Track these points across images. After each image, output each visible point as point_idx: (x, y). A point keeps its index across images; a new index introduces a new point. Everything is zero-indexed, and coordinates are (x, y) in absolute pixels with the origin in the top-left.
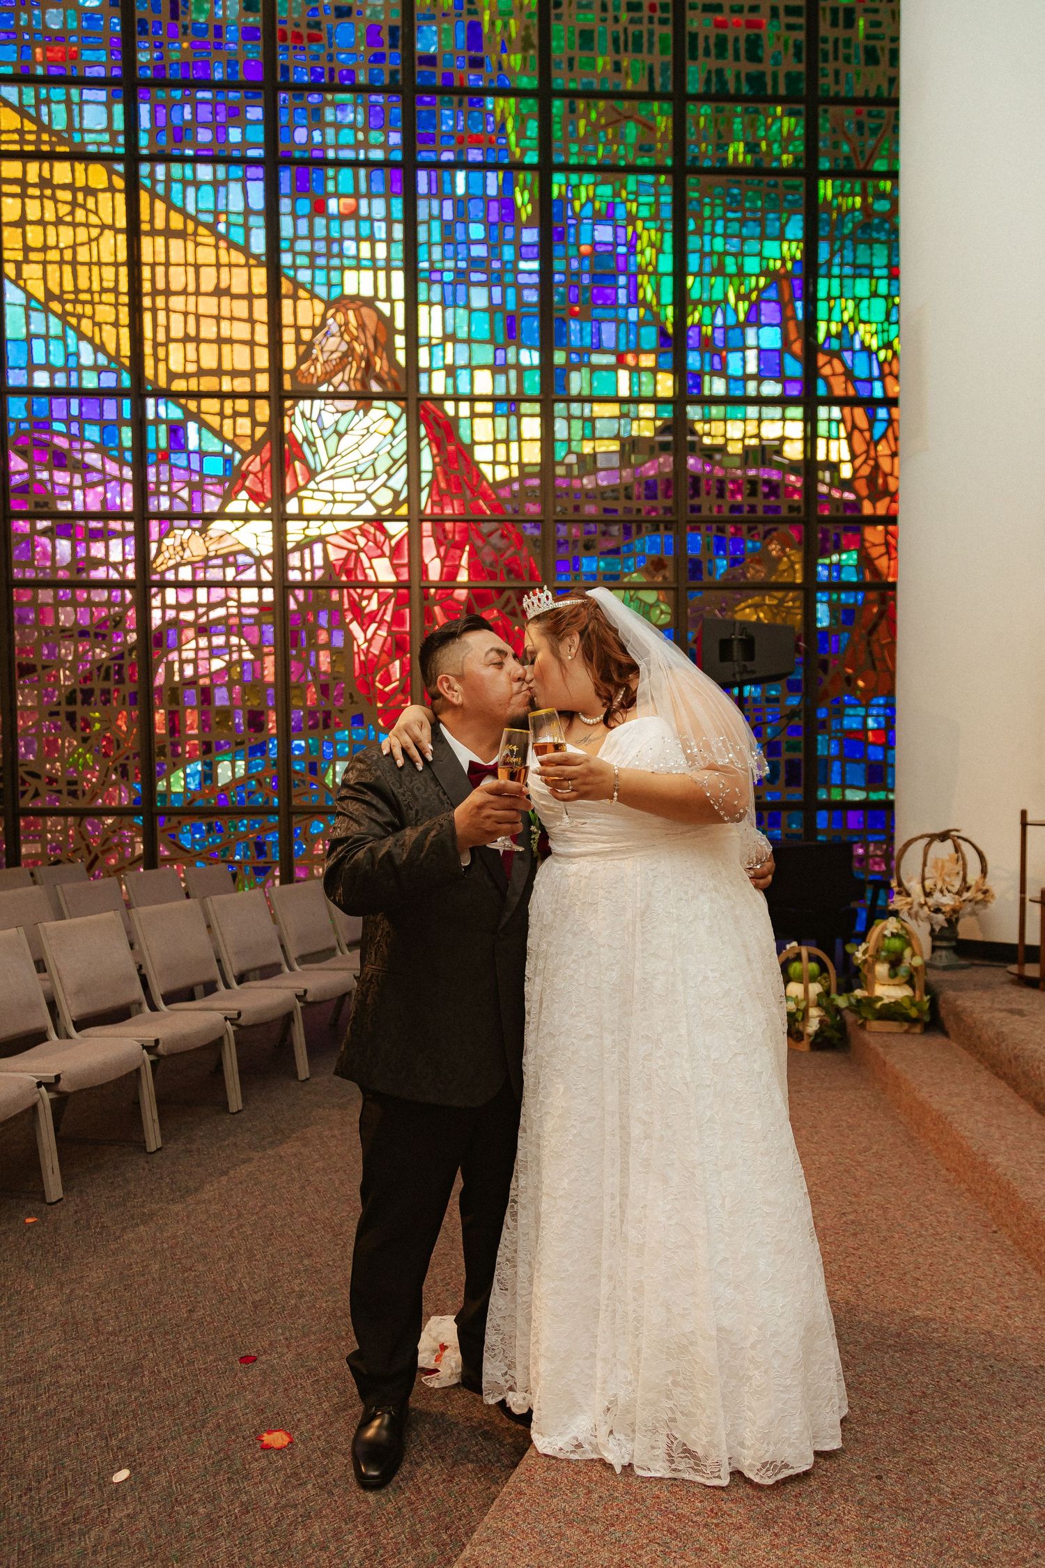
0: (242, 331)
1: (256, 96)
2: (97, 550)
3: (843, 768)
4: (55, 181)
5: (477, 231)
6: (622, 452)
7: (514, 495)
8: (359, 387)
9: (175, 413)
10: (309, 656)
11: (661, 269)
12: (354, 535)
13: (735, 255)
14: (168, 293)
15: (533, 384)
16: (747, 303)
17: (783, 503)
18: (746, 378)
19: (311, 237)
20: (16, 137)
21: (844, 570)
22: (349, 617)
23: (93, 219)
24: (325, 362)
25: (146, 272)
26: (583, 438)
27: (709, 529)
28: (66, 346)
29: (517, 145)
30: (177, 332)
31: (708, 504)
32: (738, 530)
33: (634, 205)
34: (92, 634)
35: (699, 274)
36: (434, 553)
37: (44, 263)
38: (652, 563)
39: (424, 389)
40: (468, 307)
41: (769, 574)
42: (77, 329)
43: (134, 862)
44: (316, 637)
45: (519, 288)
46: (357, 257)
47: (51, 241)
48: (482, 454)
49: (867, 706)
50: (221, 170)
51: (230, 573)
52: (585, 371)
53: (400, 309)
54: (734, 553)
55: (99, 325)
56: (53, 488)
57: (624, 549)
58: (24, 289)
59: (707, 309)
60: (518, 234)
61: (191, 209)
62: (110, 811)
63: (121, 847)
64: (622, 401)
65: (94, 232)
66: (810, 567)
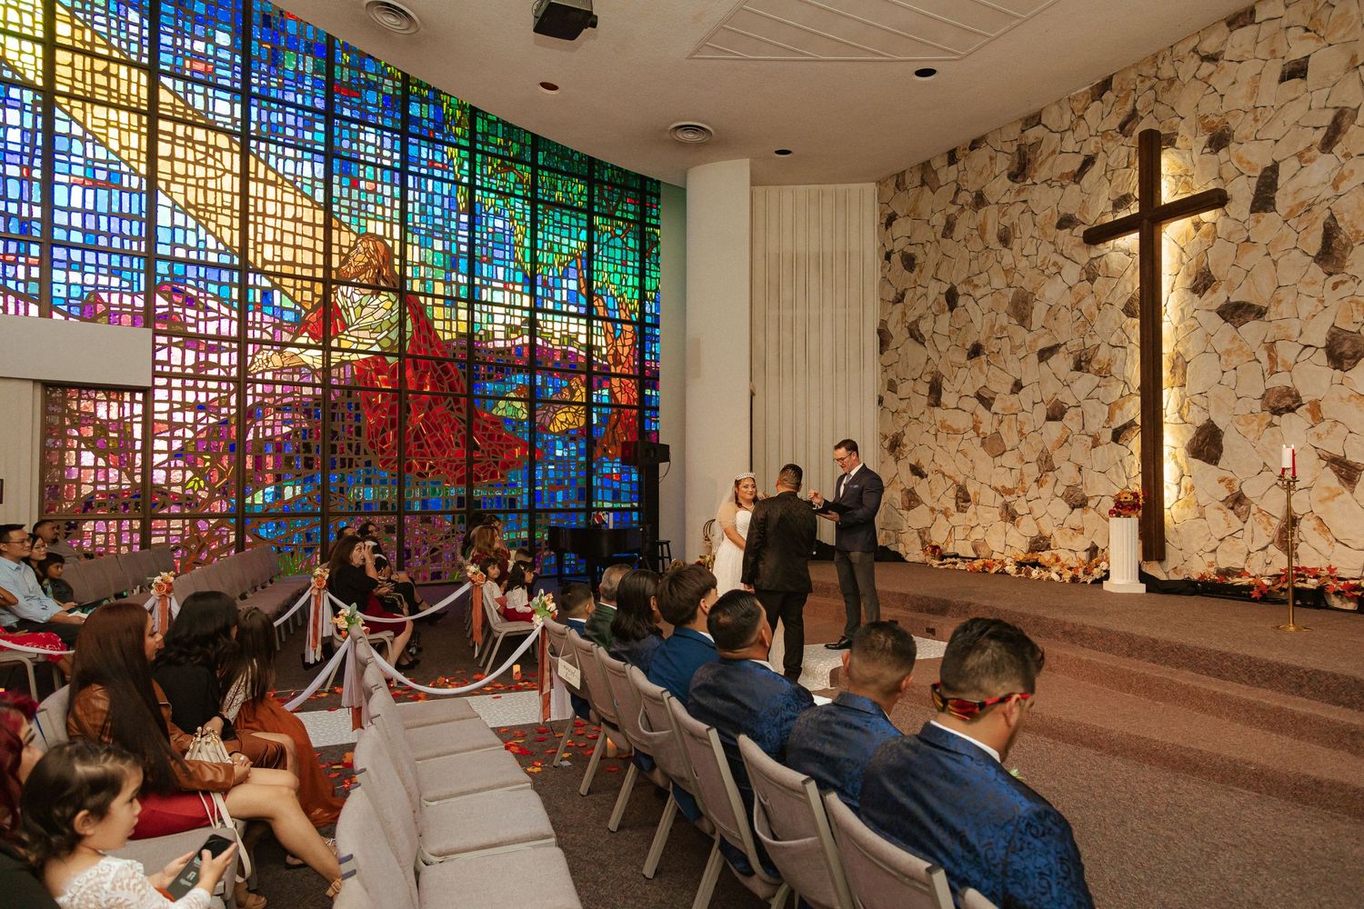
0: (308, 243)
1: (322, 118)
2: (213, 358)
3: (602, 491)
4: (195, 139)
5: (437, 211)
6: (506, 332)
7: (454, 348)
8: (374, 283)
9: (266, 283)
11: (525, 245)
12: (368, 362)
13: (558, 244)
14: (264, 215)
15: (463, 292)
16: (562, 267)
17: (577, 364)
19: (349, 198)
20: (169, 108)
21: (603, 398)
23: (218, 165)
24: (355, 267)
25: (251, 201)
26: (488, 323)
27: (545, 373)
28: (198, 236)
29: (458, 173)
30: (269, 237)
31: (545, 361)
32: (558, 375)
33: (513, 212)
34: (207, 408)
36: (412, 376)
37: (186, 185)
38: (520, 388)
39: (408, 288)
40: (432, 249)
41: (572, 398)
42: (206, 227)
43: (230, 546)
45: (459, 244)
46: (375, 213)
47: (191, 173)
48: (438, 325)
49: (613, 462)
50: (299, 153)
51: (297, 378)
52: (489, 290)
53: (397, 244)
54: (557, 386)
55: (221, 226)
56: (185, 319)
57: (506, 380)
58: (171, 198)
59: (545, 267)
60: (458, 217)
61: (280, 171)
62: (213, 516)
63: (221, 538)
64: (506, 306)
65: (219, 173)
66: (589, 396)
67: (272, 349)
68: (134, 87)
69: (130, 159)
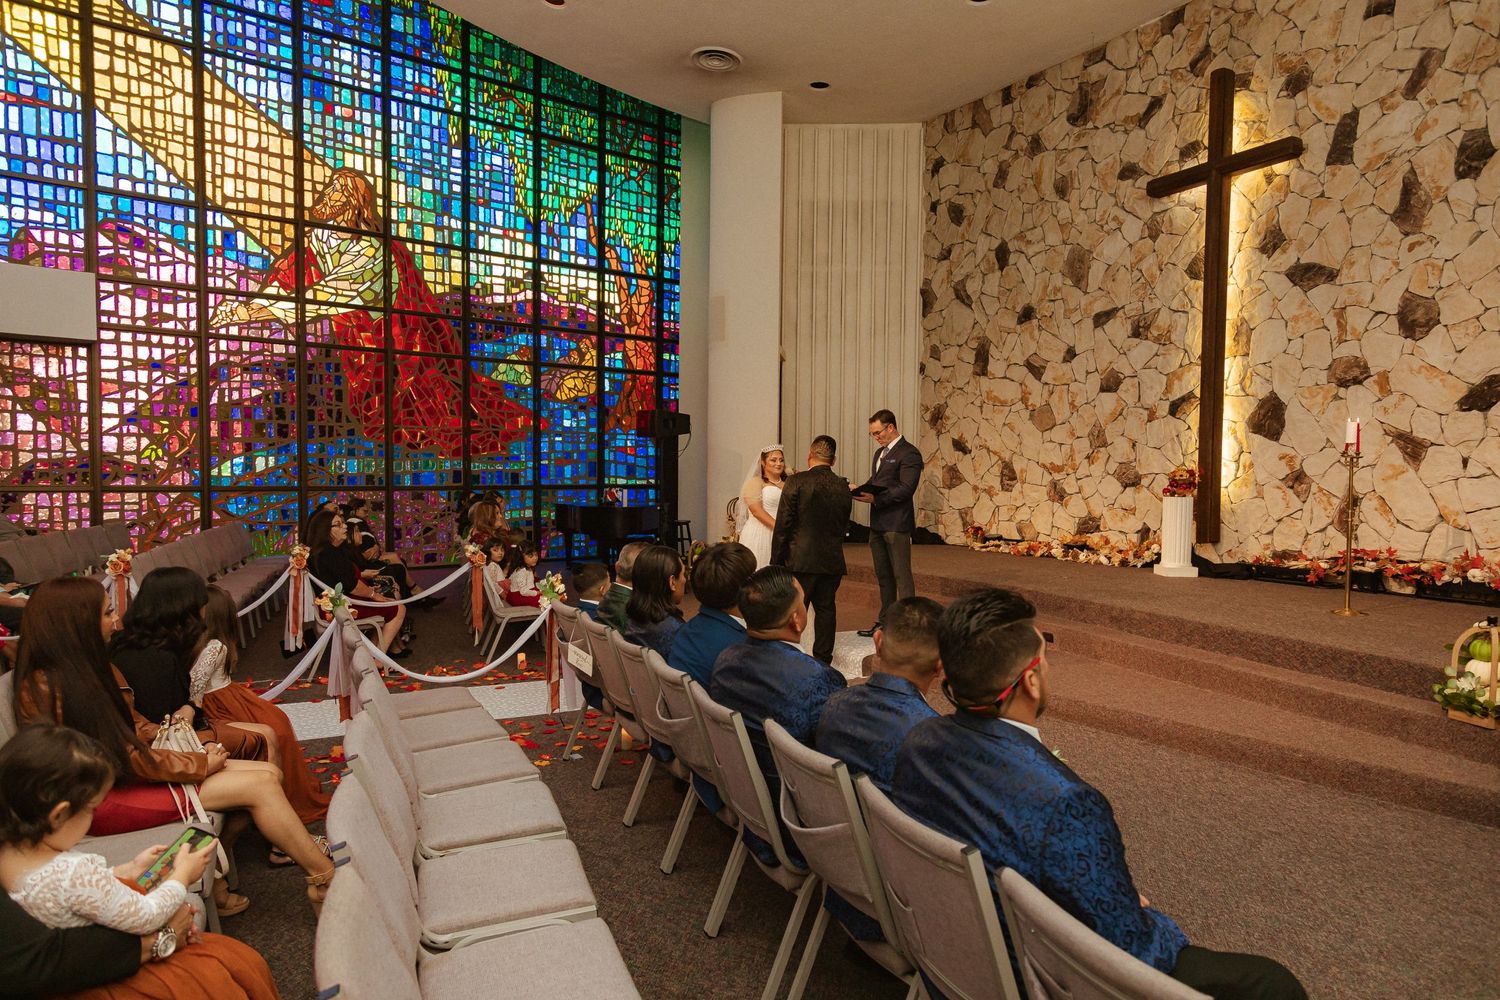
0: (276, 178)
1: (288, 29)
2: (168, 309)
3: (616, 467)
4: (138, 50)
5: (426, 144)
6: (506, 285)
7: (447, 303)
8: (353, 226)
9: (228, 223)
11: (527, 186)
12: (349, 317)
13: (565, 185)
14: (223, 143)
15: (457, 239)
16: (570, 213)
17: (587, 323)
18: (570, 253)
19: (323, 126)
20: (106, 11)
22: (345, 367)
23: (167, 82)
24: (332, 207)
25: (208, 127)
26: (485, 275)
27: (551, 333)
28: (145, 166)
29: (449, 99)
30: (230, 169)
31: (551, 320)
32: (565, 335)
33: (513, 148)
34: (163, 366)
35: (547, 192)
36: (400, 333)
37: (129, 105)
38: (522, 350)
39: (394, 233)
40: (421, 188)
41: (581, 362)
42: (154, 155)
43: (195, 523)
45: (451, 183)
46: (353, 145)
47: (134, 90)
48: (428, 276)
49: (627, 435)
50: (262, 71)
51: (266, 333)
52: (486, 237)
53: (380, 181)
55: (172, 155)
56: (133, 262)
57: (507, 340)
58: (111, 120)
59: (551, 213)
60: (450, 151)
61: (241, 91)
62: (175, 489)
63: (184, 514)
64: (506, 256)
65: (168, 92)
66: (601, 359)
67: (237, 300)
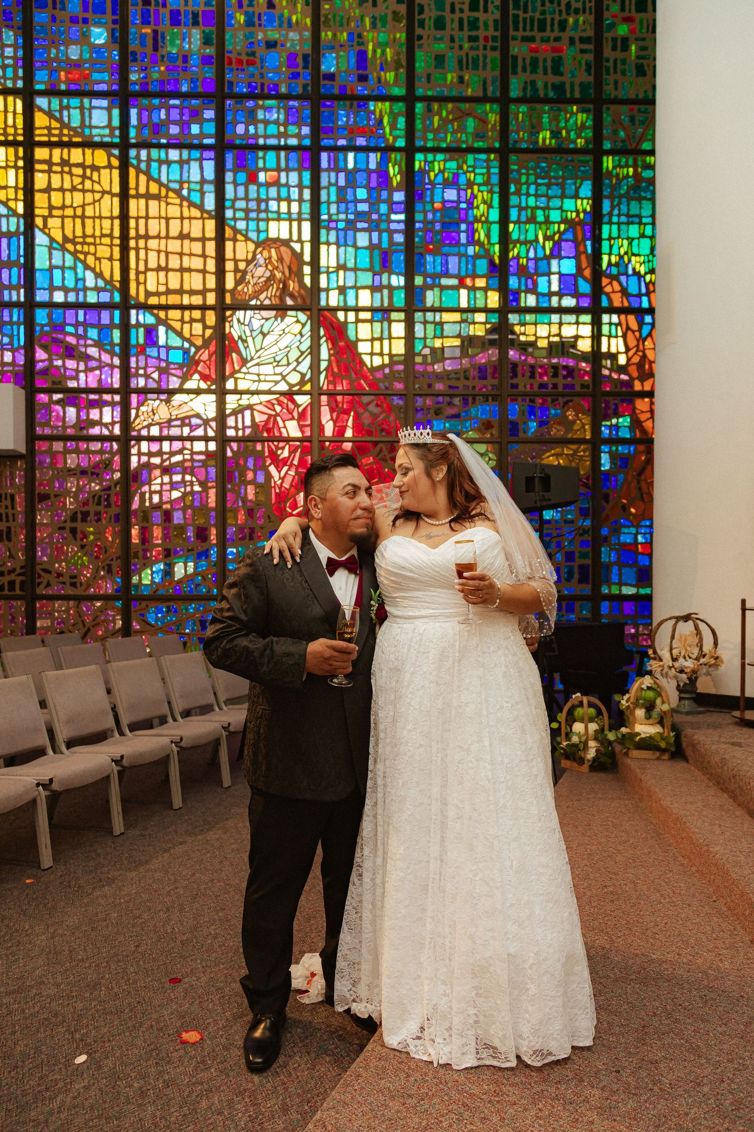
0: (197, 263)
1: (211, 102)
2: (94, 414)
3: (620, 570)
4: (72, 162)
5: (362, 193)
6: (462, 346)
7: (385, 376)
8: (278, 302)
9: (150, 320)
10: (240, 489)
11: (491, 219)
12: (273, 405)
13: (543, 209)
14: (147, 237)
15: (400, 299)
16: (551, 242)
17: (577, 383)
18: (550, 294)
19: (247, 198)
20: (46, 132)
21: (621, 429)
22: (269, 461)
24: (255, 284)
25: (132, 223)
26: (435, 337)
27: (524, 400)
28: (76, 274)
29: (391, 134)
30: (153, 264)
31: (523, 383)
32: (545, 401)
33: (472, 175)
34: (89, 473)
35: (518, 222)
36: (329, 417)
37: (63, 217)
38: (483, 424)
39: (323, 303)
40: (355, 245)
41: (567, 432)
42: (84, 262)
43: (115, 633)
44: (246, 476)
45: (391, 233)
46: (278, 212)
47: (68, 202)
49: (638, 526)
50: (185, 154)
52: (437, 290)
53: (307, 247)
54: (542, 417)
55: (99, 259)
56: (65, 371)
57: (463, 414)
58: (49, 235)
59: (523, 247)
60: (391, 196)
61: (164, 179)
62: (99, 597)
63: (106, 623)
64: (462, 311)
65: (97, 196)
66: (596, 428)
67: (158, 398)
68: (10, 116)
69: (8, 200)
